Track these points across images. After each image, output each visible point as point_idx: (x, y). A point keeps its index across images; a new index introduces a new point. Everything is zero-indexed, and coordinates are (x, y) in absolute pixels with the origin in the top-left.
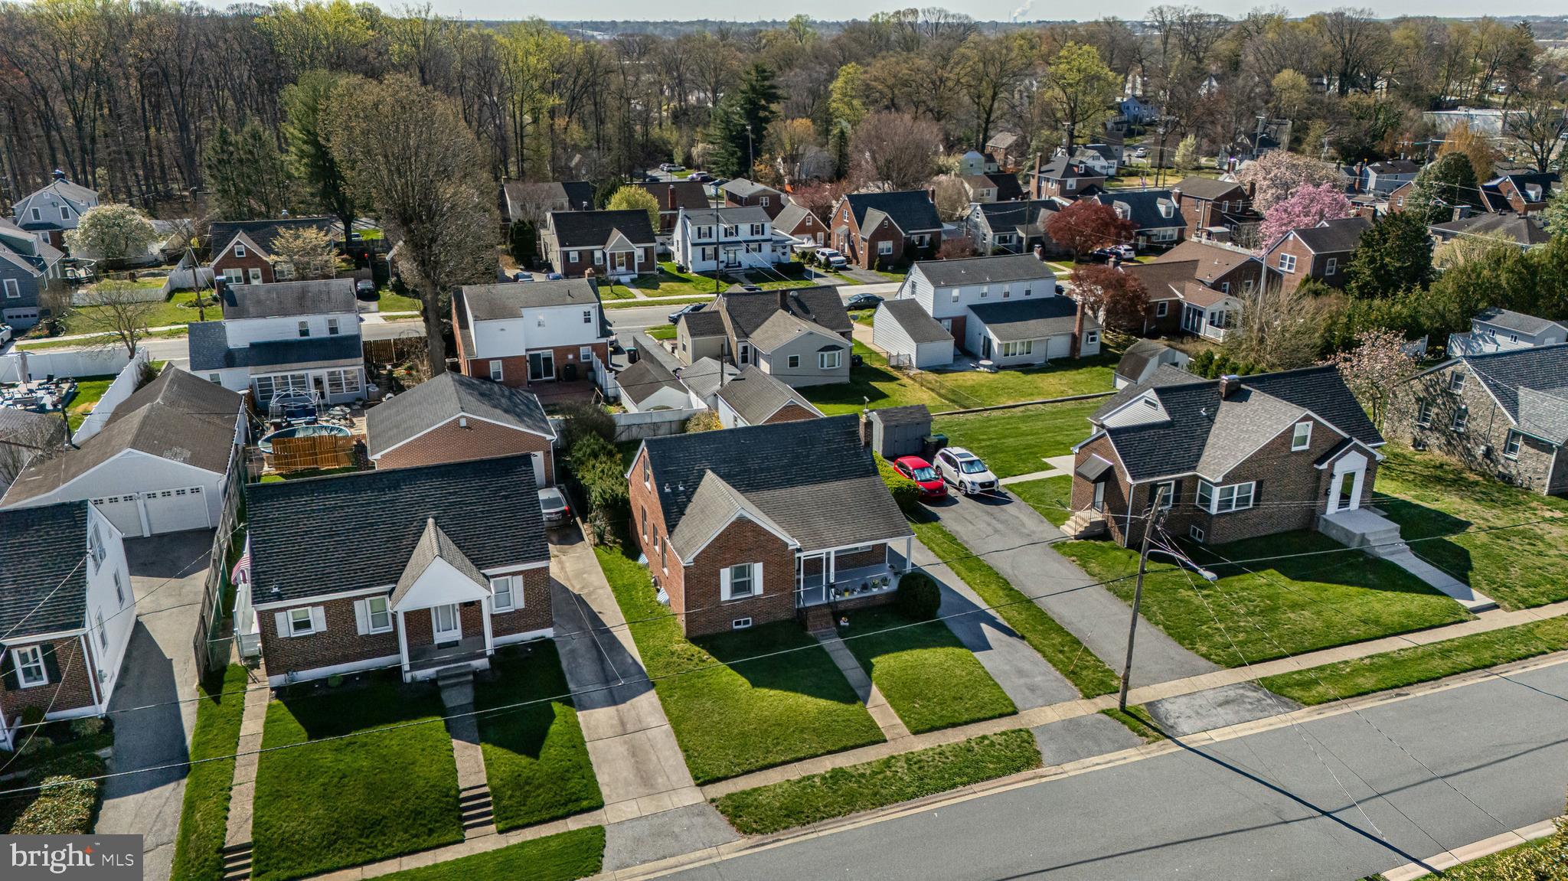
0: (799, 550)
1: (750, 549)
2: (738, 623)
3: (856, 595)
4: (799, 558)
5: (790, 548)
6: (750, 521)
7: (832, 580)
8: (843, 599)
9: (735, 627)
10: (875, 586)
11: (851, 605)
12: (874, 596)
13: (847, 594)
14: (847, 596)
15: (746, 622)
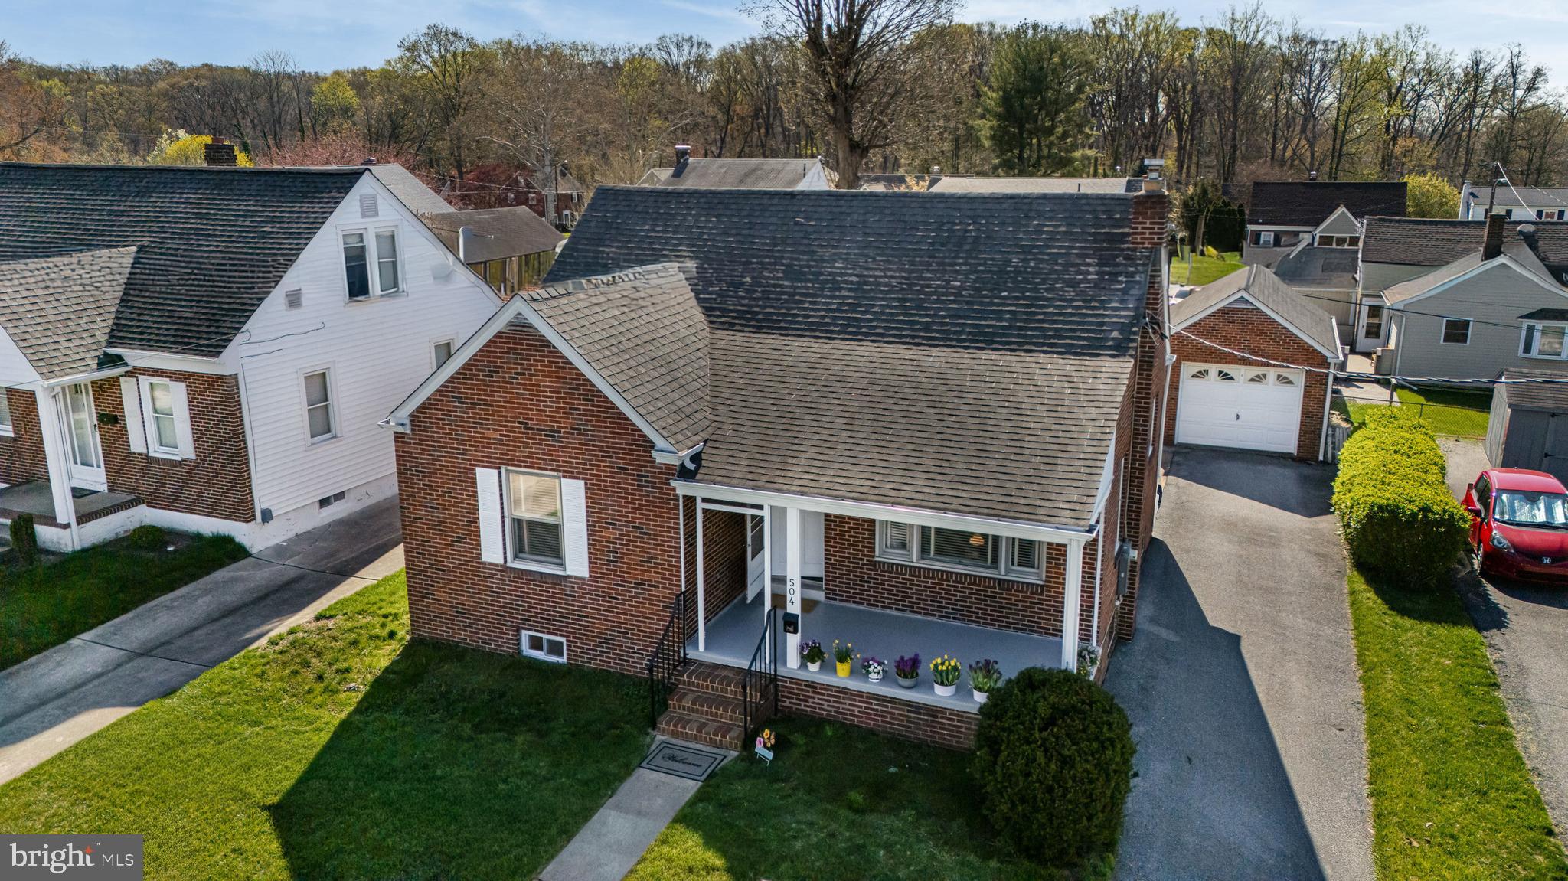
0: (685, 474)
1: (551, 433)
2: (536, 644)
3: (873, 684)
4: (690, 501)
5: (660, 459)
6: (545, 344)
7: (794, 608)
8: (826, 679)
9: (527, 651)
10: (944, 678)
11: (855, 713)
12: (934, 711)
13: (843, 669)
14: (841, 676)
15: (555, 648)
